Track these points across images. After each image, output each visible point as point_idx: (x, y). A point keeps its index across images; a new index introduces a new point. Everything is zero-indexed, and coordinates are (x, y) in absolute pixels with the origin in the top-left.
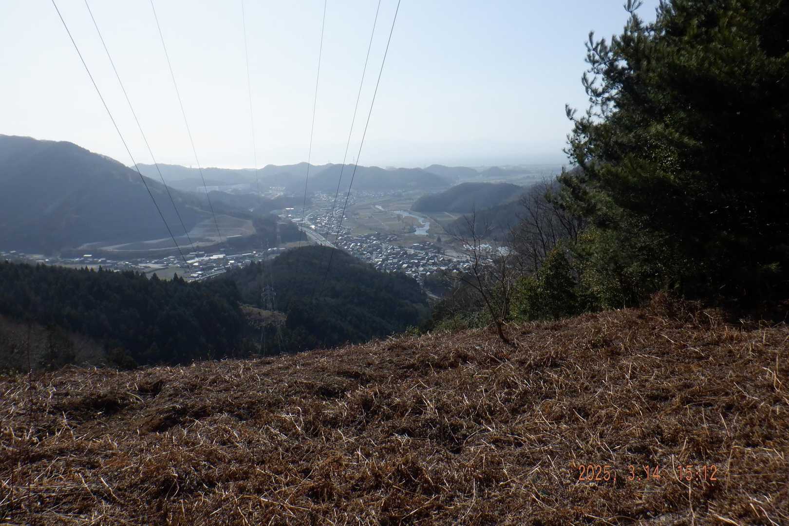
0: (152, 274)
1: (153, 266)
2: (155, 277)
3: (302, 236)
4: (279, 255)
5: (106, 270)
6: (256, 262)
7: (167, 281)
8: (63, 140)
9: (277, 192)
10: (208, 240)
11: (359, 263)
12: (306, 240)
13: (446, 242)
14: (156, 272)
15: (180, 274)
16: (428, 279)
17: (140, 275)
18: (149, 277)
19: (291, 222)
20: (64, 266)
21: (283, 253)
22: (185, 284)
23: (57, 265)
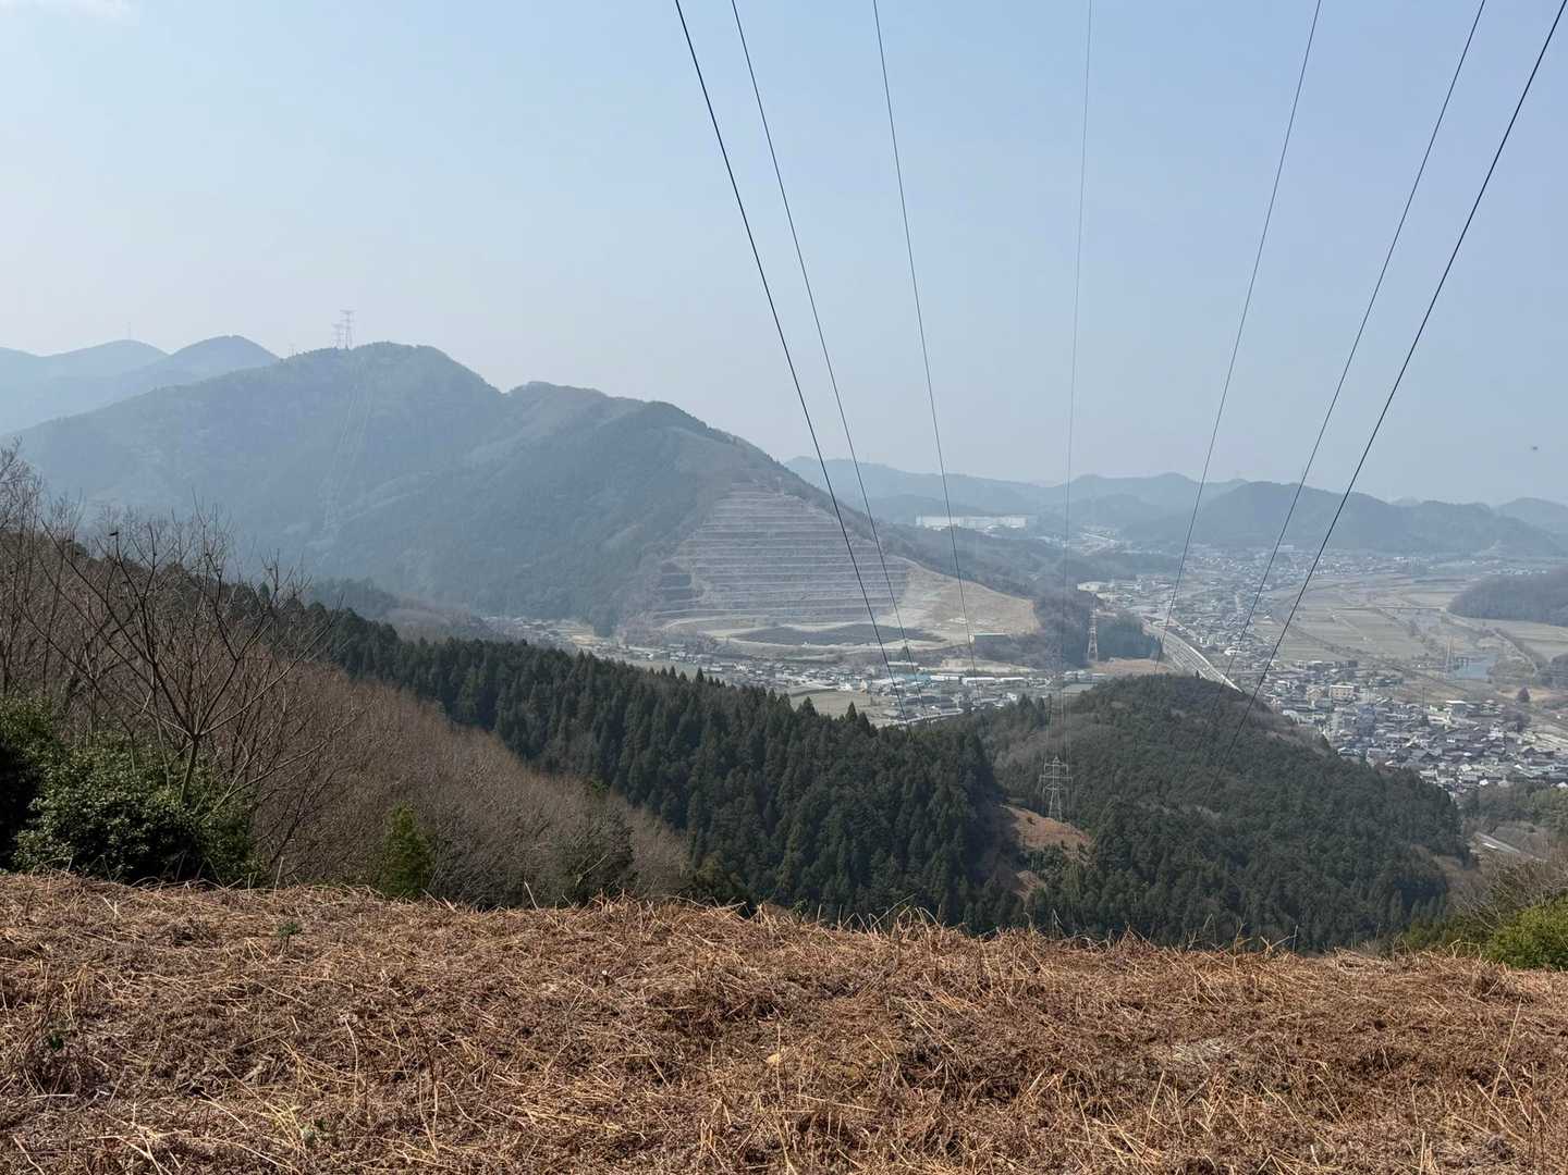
0: (801, 700)
1: (807, 682)
2: (808, 707)
3: (1153, 648)
4: (1088, 687)
5: (711, 679)
6: (1033, 700)
7: (833, 718)
8: (658, 399)
9: (1096, 539)
10: (928, 637)
11: (1292, 733)
12: (1160, 657)
13: (1546, 705)
14: (810, 696)
15: (861, 706)
16: (1481, 796)
17: (778, 698)
18: (796, 704)
19: (1127, 612)
20: (628, 662)
21: (1102, 685)
22: (871, 731)
23: (617, 658)
